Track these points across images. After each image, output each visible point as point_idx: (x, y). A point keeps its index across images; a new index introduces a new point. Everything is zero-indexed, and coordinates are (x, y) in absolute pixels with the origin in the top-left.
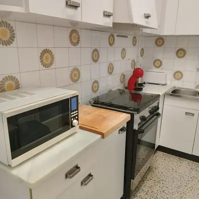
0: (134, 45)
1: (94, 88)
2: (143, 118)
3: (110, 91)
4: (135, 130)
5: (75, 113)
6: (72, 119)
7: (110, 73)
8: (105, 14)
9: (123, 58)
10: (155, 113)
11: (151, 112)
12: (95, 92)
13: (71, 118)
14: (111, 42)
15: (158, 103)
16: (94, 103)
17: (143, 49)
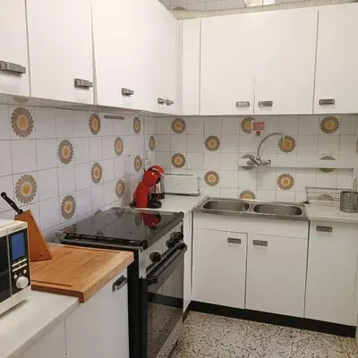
0: (137, 131)
1: (66, 211)
2: (155, 257)
3: (99, 212)
4: (141, 280)
5: (22, 264)
6: (16, 276)
7: (96, 181)
8: (78, 84)
9: (119, 154)
10: (177, 244)
11: (170, 244)
12: (67, 216)
13: (13, 274)
14: (95, 129)
15: (182, 227)
16: (66, 238)
17: (152, 138)
